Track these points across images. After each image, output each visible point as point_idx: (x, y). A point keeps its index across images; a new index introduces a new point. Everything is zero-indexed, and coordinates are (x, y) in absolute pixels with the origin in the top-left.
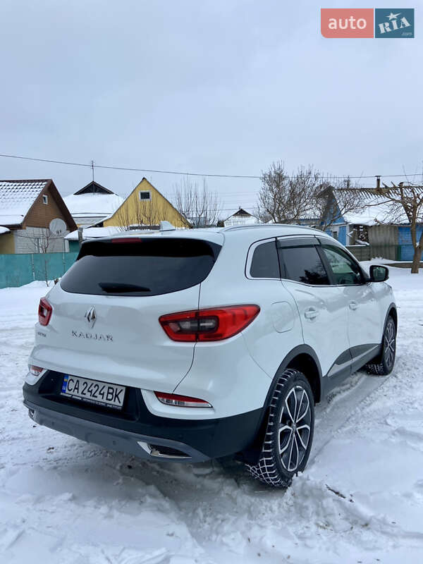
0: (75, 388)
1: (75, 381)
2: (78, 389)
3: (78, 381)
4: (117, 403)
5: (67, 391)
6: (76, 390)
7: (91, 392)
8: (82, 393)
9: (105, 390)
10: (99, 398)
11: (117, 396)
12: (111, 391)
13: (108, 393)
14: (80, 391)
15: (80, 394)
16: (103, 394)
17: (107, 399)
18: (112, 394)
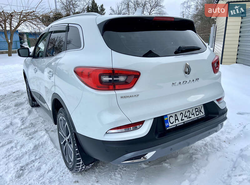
0: (176, 120)
1: (174, 116)
2: (178, 119)
3: (176, 115)
4: (202, 114)
5: (170, 125)
6: (177, 121)
7: (187, 116)
8: (182, 120)
9: (194, 111)
10: (193, 117)
11: (200, 111)
12: (197, 110)
13: (196, 112)
14: (180, 119)
15: (180, 121)
16: (194, 114)
17: (197, 115)
18: (198, 111)
